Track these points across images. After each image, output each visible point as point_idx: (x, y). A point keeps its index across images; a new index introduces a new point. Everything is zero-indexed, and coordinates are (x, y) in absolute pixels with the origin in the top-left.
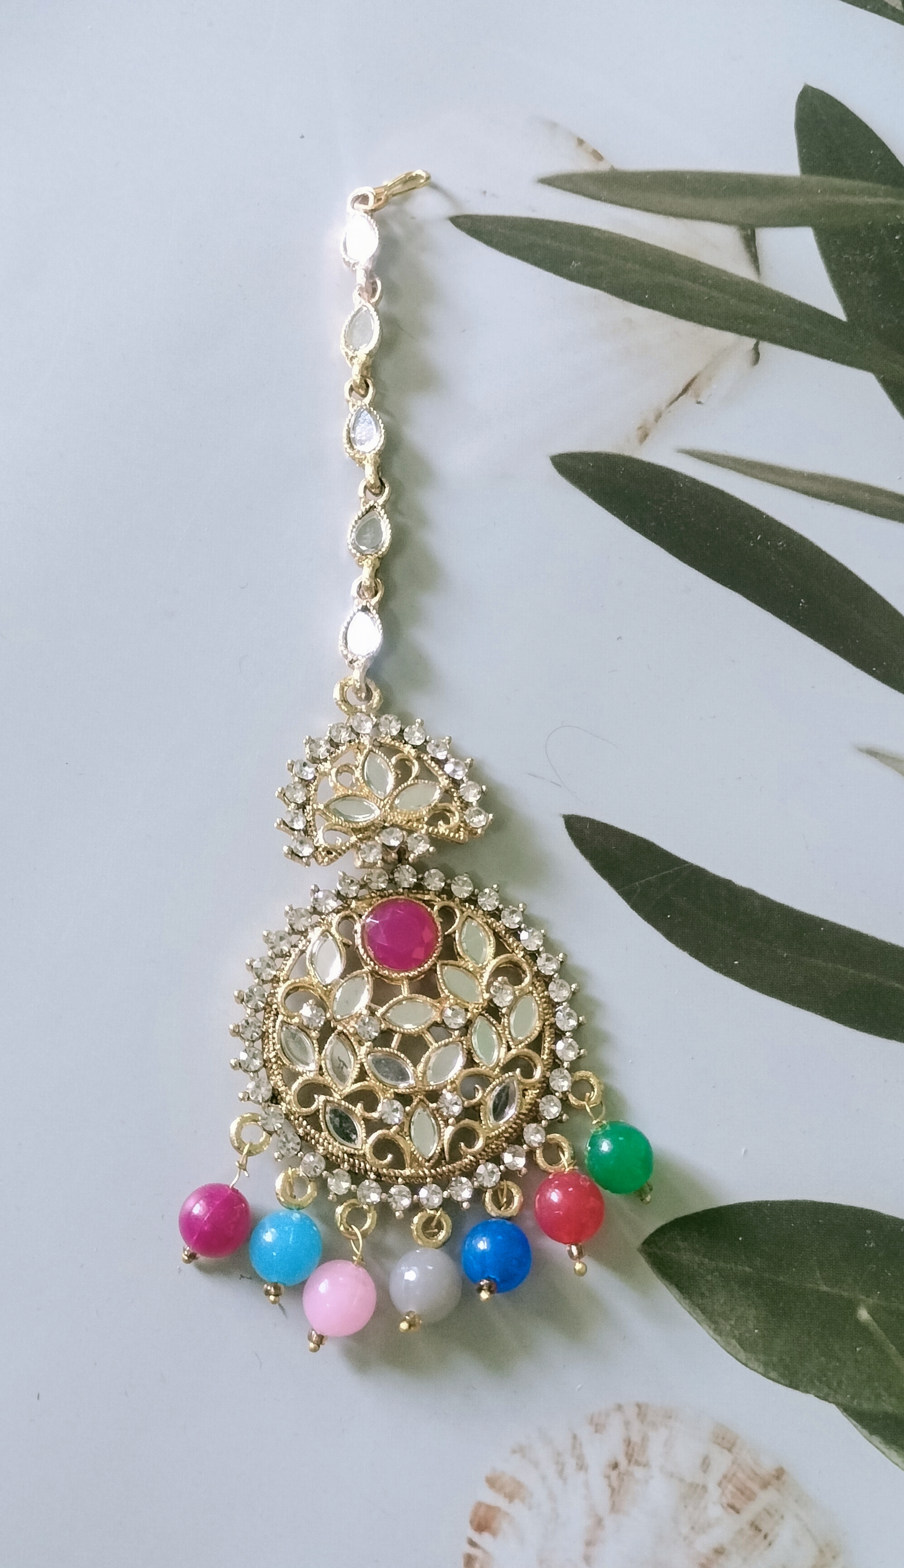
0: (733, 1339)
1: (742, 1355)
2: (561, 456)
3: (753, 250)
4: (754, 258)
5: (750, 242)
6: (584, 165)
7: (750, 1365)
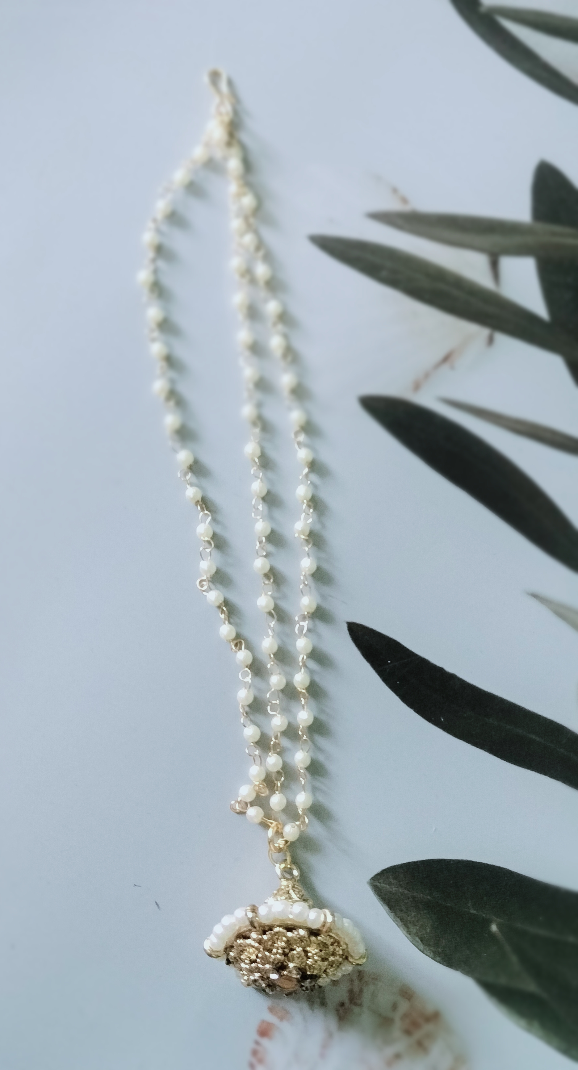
0: (417, 937)
1: (422, 947)
2: (365, 397)
3: (496, 271)
4: (496, 275)
5: (494, 265)
6: (396, 206)
7: (425, 953)
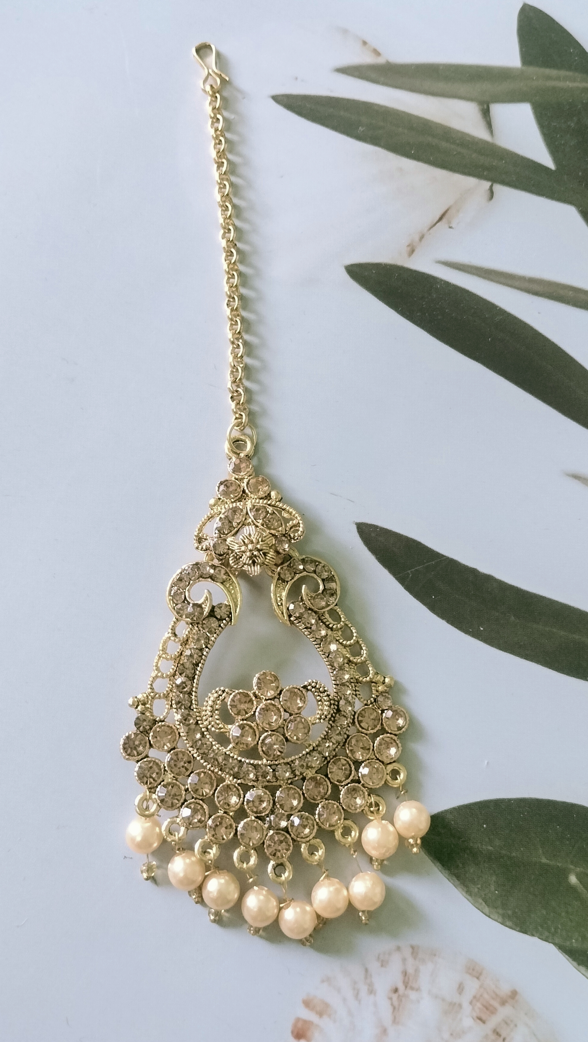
0: (480, 898)
1: (487, 910)
2: (352, 265)
3: (488, 119)
4: (489, 125)
5: (486, 113)
6: (367, 59)
7: (491, 916)
